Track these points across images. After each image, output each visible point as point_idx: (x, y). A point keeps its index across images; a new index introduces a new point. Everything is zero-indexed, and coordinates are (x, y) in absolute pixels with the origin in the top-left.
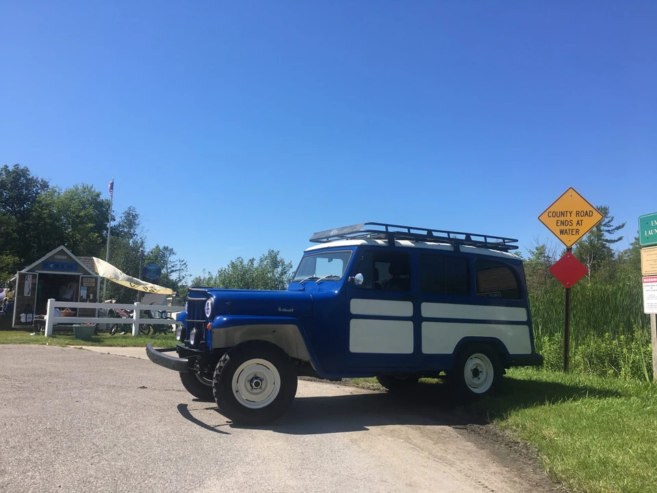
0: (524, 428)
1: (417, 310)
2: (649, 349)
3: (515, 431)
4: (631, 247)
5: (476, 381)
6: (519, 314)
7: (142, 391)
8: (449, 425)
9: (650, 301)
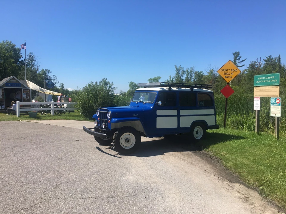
0: (215, 152)
1: (179, 112)
2: (254, 120)
3: (212, 153)
4: (247, 68)
5: (197, 135)
6: (212, 111)
7: (77, 141)
8: (190, 151)
9: (256, 106)
